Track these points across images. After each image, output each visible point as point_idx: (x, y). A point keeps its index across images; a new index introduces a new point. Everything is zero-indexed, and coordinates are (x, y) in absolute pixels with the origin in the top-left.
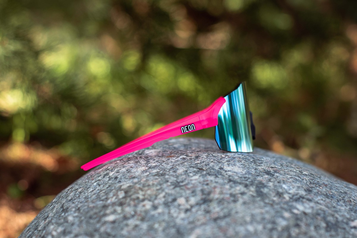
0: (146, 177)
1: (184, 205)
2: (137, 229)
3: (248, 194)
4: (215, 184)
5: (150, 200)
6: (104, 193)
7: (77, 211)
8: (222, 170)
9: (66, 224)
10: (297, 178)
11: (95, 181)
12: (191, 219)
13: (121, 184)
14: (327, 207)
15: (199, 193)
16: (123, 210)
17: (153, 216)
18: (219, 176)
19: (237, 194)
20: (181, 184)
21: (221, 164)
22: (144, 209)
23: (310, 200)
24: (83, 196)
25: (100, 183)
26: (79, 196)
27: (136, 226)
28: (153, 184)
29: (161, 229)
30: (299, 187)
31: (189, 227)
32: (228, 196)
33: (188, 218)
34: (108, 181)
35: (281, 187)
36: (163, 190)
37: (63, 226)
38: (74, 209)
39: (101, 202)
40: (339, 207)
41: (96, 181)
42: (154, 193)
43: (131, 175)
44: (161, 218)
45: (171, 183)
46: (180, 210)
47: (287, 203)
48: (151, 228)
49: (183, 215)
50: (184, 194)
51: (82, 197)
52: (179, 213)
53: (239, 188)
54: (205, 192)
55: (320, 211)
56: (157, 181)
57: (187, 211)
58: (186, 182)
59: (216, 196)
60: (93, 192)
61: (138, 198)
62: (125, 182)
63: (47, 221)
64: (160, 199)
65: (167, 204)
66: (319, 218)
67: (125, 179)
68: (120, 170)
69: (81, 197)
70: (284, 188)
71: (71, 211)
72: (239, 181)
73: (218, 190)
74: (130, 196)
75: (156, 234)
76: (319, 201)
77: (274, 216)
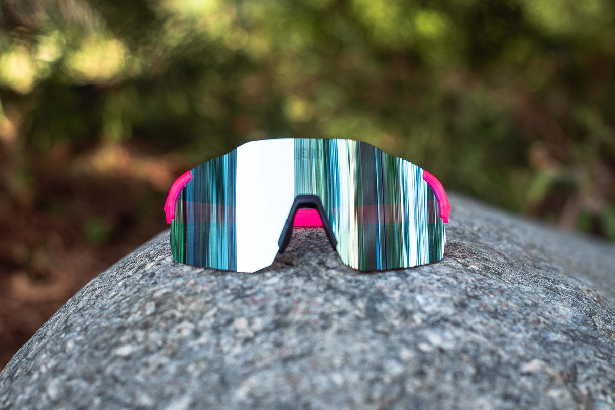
0: (196, 276)
1: (243, 331)
2: (160, 372)
3: (350, 316)
4: (300, 295)
5: (191, 321)
6: (127, 302)
7: (83, 333)
8: (323, 266)
9: (61, 355)
10: (450, 280)
11: (122, 278)
12: (250, 357)
13: (157, 288)
14: (488, 336)
15: (270, 310)
16: (146, 337)
17: (191, 349)
18: (314, 279)
19: (332, 314)
20: (248, 292)
21: (323, 254)
22: (178, 336)
23: (457, 324)
24: (99, 304)
25: (128, 283)
26: (94, 303)
27: (161, 367)
28: (203, 292)
29: (196, 374)
30: (444, 300)
31: (243, 371)
32: (316, 317)
33: (246, 354)
34: (139, 281)
35: (413, 300)
36: (215, 304)
37: (56, 359)
38: (79, 329)
39: (119, 320)
40: (512, 334)
41: (125, 278)
42: (201, 307)
43: (175, 272)
44: (203, 354)
45: (232, 289)
46: (236, 338)
47: (414, 330)
48: (182, 372)
49: (238, 349)
50: (246, 312)
51: (98, 306)
52: (234, 345)
53: (341, 302)
54: (282, 309)
55: (470, 346)
56: (210, 285)
57: (248, 340)
58: (258, 287)
59: (296, 316)
60: (114, 299)
61: (173, 316)
62: (164, 283)
63: (41, 344)
64: (208, 319)
65: (216, 330)
66: (465, 357)
67: (165, 279)
68: (164, 259)
69: (95, 306)
70: (418, 303)
71: (74, 331)
72: (343, 288)
73: (302, 306)
74: (162, 313)
75: (187, 382)
76: (475, 327)
77: (382, 358)
